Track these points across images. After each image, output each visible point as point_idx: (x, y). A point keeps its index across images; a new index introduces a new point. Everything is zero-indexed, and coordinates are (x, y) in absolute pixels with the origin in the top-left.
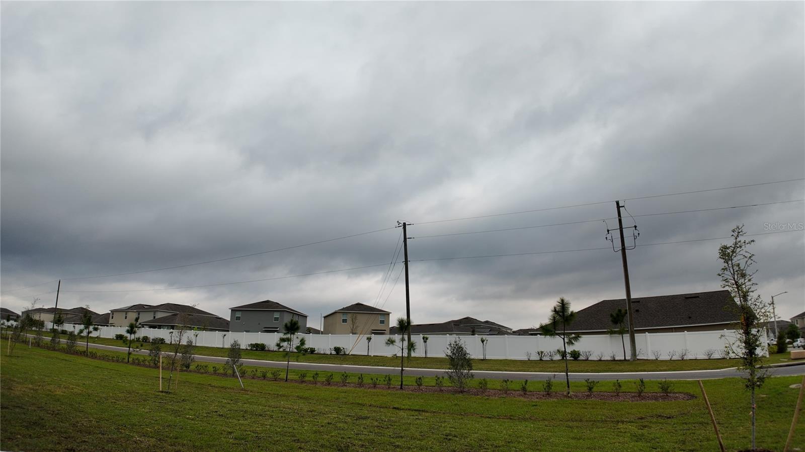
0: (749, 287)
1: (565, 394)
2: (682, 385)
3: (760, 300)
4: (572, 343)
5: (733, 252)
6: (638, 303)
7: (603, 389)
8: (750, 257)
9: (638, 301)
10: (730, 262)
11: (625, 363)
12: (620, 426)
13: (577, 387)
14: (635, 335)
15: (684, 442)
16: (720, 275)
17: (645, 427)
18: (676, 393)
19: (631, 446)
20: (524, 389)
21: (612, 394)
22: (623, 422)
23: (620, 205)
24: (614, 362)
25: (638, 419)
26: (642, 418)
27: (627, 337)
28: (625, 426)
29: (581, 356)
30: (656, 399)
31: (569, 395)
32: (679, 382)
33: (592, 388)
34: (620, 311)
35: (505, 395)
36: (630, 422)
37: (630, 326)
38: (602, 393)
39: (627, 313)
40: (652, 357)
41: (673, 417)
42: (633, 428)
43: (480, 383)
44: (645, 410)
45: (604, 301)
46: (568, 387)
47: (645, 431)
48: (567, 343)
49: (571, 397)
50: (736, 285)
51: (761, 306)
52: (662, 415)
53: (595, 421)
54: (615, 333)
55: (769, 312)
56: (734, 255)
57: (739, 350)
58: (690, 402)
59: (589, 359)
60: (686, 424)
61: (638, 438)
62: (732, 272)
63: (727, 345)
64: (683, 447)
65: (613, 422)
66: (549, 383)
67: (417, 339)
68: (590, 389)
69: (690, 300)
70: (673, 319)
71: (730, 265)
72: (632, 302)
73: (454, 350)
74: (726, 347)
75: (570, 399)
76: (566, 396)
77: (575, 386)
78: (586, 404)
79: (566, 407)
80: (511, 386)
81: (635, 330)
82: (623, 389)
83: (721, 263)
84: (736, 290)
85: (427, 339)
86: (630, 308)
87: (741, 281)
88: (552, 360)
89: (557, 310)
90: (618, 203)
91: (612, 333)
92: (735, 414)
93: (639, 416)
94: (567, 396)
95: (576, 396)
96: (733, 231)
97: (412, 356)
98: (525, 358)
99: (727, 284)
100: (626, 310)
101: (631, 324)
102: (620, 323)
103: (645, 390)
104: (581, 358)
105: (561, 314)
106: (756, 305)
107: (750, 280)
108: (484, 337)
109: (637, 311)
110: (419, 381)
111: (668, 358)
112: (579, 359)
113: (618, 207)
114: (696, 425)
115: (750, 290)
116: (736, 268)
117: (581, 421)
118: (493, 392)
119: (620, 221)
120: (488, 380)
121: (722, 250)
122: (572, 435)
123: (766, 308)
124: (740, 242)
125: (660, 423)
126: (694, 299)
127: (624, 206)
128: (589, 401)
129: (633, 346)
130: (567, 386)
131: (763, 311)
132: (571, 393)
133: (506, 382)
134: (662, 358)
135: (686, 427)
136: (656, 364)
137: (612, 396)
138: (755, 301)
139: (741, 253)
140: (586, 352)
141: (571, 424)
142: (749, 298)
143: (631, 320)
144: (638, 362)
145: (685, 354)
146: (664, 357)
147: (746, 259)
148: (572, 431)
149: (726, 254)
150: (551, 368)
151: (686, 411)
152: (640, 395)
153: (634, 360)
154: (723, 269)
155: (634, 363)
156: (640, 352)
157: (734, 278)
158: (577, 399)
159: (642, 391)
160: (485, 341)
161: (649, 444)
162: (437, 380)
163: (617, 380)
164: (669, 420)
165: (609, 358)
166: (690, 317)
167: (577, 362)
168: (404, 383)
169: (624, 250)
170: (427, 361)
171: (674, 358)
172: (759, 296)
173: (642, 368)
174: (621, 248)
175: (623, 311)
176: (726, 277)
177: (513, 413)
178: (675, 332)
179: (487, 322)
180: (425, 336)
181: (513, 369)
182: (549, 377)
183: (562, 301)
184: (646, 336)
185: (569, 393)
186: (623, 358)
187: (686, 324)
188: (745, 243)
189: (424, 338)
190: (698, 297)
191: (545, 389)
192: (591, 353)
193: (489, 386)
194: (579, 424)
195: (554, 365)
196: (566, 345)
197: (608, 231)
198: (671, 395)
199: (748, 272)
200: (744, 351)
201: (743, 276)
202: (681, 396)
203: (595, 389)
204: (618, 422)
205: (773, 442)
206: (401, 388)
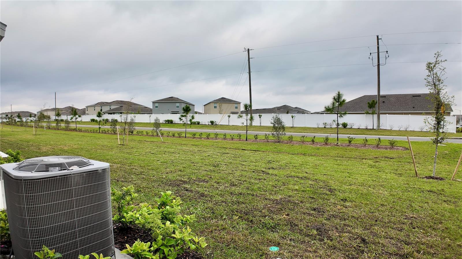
0: (442, 87)
1: (336, 144)
2: (402, 143)
3: (447, 95)
4: (342, 117)
5: (434, 66)
6: (384, 98)
7: (358, 142)
8: (444, 70)
9: (384, 97)
10: (432, 72)
11: (373, 130)
12: (364, 160)
13: (343, 141)
14: (380, 115)
15: (397, 170)
16: (425, 79)
17: (377, 162)
18: (398, 147)
19: (367, 170)
20: (313, 141)
21: (362, 145)
22: (366, 159)
23: (379, 38)
24: (367, 130)
25: (374, 158)
26: (376, 158)
27: (376, 116)
28: (366, 161)
29: (348, 126)
30: (386, 149)
31: (338, 144)
32: (401, 141)
33: (351, 141)
34: (374, 101)
35: (302, 144)
36: (369, 159)
37: (378, 110)
38: (356, 145)
39: (377, 103)
40: (389, 128)
41: (394, 158)
42: (371, 162)
43: (289, 137)
44: (379, 154)
45: (365, 96)
46: (338, 140)
47: (377, 164)
48: (339, 116)
49: (339, 146)
50: (434, 85)
51: (447, 98)
52: (388, 157)
53: (350, 158)
54: (369, 114)
55: (451, 101)
56: (435, 68)
57: (431, 121)
58: (404, 151)
59: (352, 128)
60: (400, 162)
61: (372, 167)
62: (433, 78)
63: (425, 118)
64: (396, 172)
65: (360, 158)
66: (327, 138)
68: (350, 142)
69: (416, 97)
70: (404, 108)
71: (432, 74)
72: (381, 97)
73: (275, 120)
74: (424, 119)
75: (338, 147)
76: (336, 145)
77: (342, 140)
78: (346, 149)
79: (335, 150)
80: (305, 139)
81: (381, 113)
82: (369, 143)
83: (427, 72)
84: (434, 88)
85: (261, 116)
86: (379, 100)
87: (437, 83)
88: (331, 128)
89: (335, 98)
90: (378, 37)
91: (367, 113)
92: (429, 160)
93: (375, 156)
94: (337, 145)
95: (342, 145)
96: (436, 54)
97: (253, 125)
98: (316, 127)
99: (429, 84)
100: (377, 101)
101: (378, 109)
102: (373, 108)
103: (381, 144)
104: (348, 127)
105: (337, 100)
106: (444, 97)
107: (442, 83)
108: (293, 115)
109: (384, 102)
110: (256, 137)
111: (398, 129)
112: (347, 127)
113: (378, 39)
114: (405, 163)
115: (442, 89)
116: (435, 76)
117: (343, 157)
118: (296, 142)
119: (378, 48)
120: (293, 136)
121: (428, 65)
122: (336, 163)
123: (449, 99)
124: (439, 61)
125: (386, 161)
126: (418, 97)
127: (381, 39)
128: (349, 148)
129: (379, 121)
130: (337, 140)
131: (448, 101)
132: (339, 144)
133: (303, 137)
134: (394, 129)
135: (400, 163)
136: (390, 132)
137: (362, 146)
138: (444, 95)
139: (439, 67)
140: (351, 124)
141: (336, 158)
142: (441, 93)
143: (379, 107)
144: (381, 130)
145: (408, 128)
146: (396, 128)
147: (441, 71)
148: (337, 162)
149: (430, 67)
150: (330, 131)
151: (401, 156)
152: (378, 146)
153: (378, 129)
154: (427, 76)
155: (378, 130)
156: (382, 125)
157: (433, 81)
158: (342, 147)
159: (379, 144)
160: (294, 117)
161: (377, 170)
162: (265, 136)
163: (366, 138)
164: (391, 159)
165: (364, 128)
166: (414, 107)
167: (345, 129)
168: (248, 138)
169: (379, 65)
170: (261, 128)
171: (401, 129)
172: (446, 92)
173: (382, 134)
174: (377, 64)
175: (375, 101)
176: (429, 80)
177: (306, 153)
178: (404, 115)
179: (296, 108)
180: (260, 114)
181: (309, 132)
182: (328, 136)
183: (339, 93)
184: (386, 116)
185: (338, 143)
186: (372, 128)
187: (411, 111)
188: (441, 61)
189: (259, 116)
190: (420, 96)
191: (325, 141)
192: (354, 124)
193: (294, 139)
194: (342, 159)
195: (332, 130)
196: (338, 117)
197: (371, 54)
198: (395, 147)
199: (442, 78)
200: (434, 122)
201: (439, 81)
202: (401, 148)
203: (352, 142)
204: (363, 159)
205: (445, 175)
206: (246, 140)
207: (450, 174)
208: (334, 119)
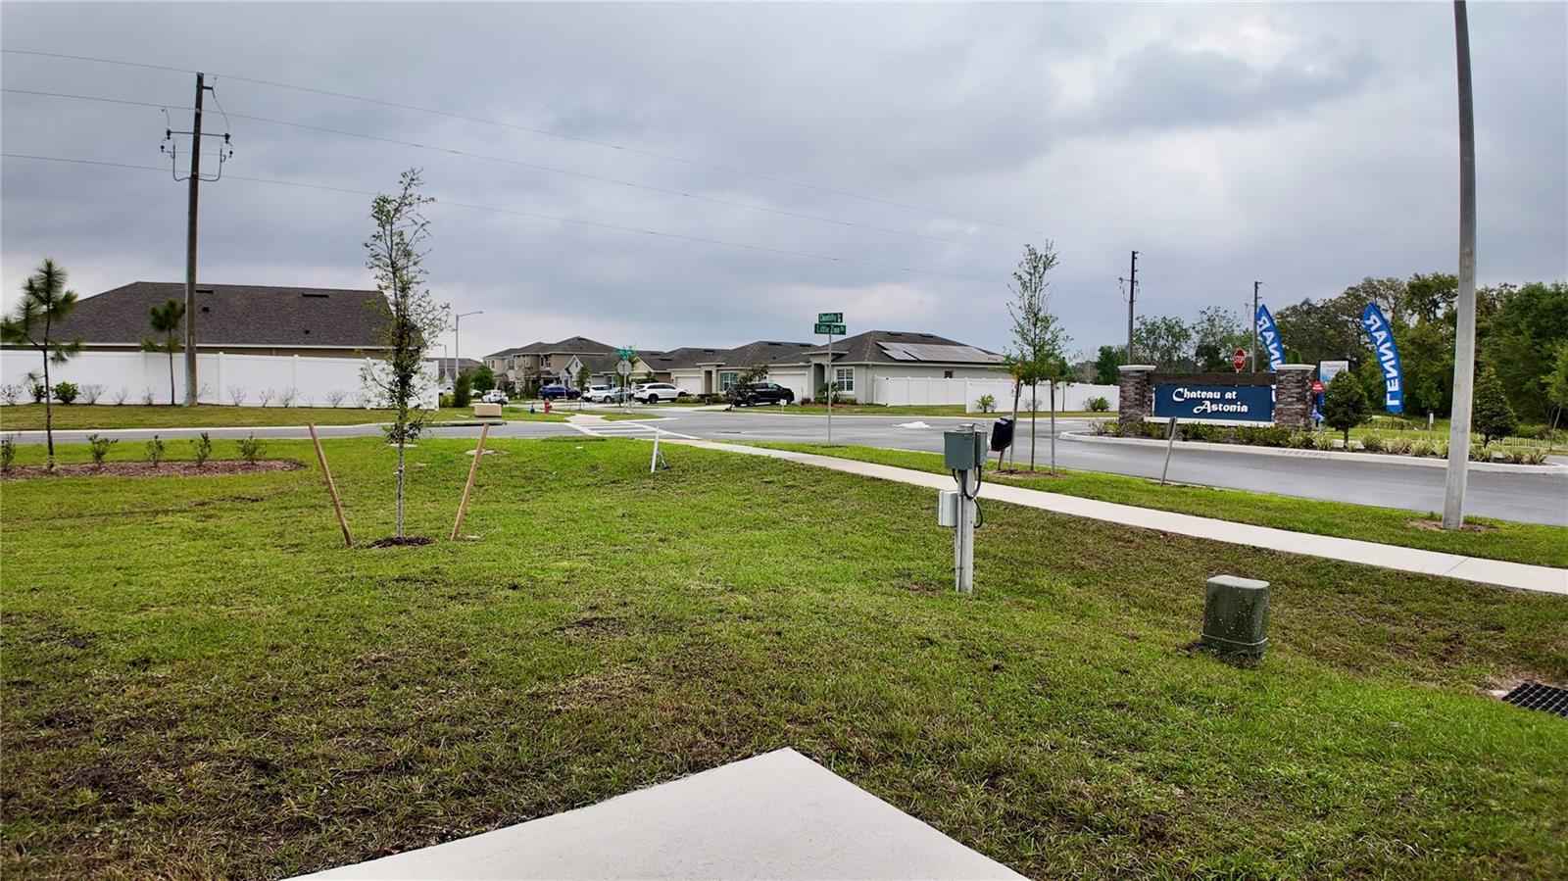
0: (414, 275)
1: (45, 467)
2: (281, 446)
3: (428, 299)
4: (63, 360)
5: (397, 210)
6: (209, 295)
7: (125, 456)
8: (423, 225)
9: (209, 291)
10: (388, 227)
11: (174, 410)
12: (161, 518)
13: (70, 454)
14: (198, 355)
15: (281, 535)
16: (367, 246)
17: (210, 517)
18: (270, 460)
19: (183, 548)
21: (145, 464)
22: (166, 512)
23: (205, 84)
24: (151, 409)
25: (196, 505)
26: (203, 504)
27: (180, 359)
28: (170, 518)
29: (77, 396)
30: (232, 470)
31: (53, 469)
32: (277, 442)
33: (103, 453)
34: (172, 305)
36: (179, 512)
37: (189, 336)
38: (123, 464)
39: (184, 311)
40: (227, 400)
41: (262, 500)
42: (187, 521)
44: (209, 489)
45: (137, 283)
46: (51, 453)
47: (210, 524)
48: (52, 359)
49: (56, 473)
50: (393, 267)
51: (427, 309)
52: (243, 496)
53: (109, 514)
54: (155, 349)
55: (440, 320)
56: (398, 215)
57: (383, 376)
58: (294, 473)
59: (96, 403)
60: (286, 508)
61: (196, 535)
62: (389, 245)
63: (364, 366)
64: (280, 542)
65: (145, 513)
66: (6, 447)
68: (99, 455)
69: (312, 299)
70: (275, 333)
71: (388, 233)
72: (198, 291)
74: (362, 369)
75: (55, 477)
76: (45, 472)
77: (66, 453)
78: (89, 484)
79: (46, 493)
81: (199, 348)
82: (167, 454)
83: (374, 227)
84: (391, 275)
86: (191, 301)
87: (401, 262)
88: (13, 405)
89: (36, 286)
90: (200, 78)
91: (150, 348)
93: (198, 499)
94: (49, 472)
95: (68, 471)
96: (404, 175)
99: (377, 263)
100: (184, 305)
101: (191, 333)
102: (170, 330)
103: (211, 456)
104: (79, 399)
105: (42, 295)
106: (420, 306)
107: (415, 264)
109: (206, 310)
111: (258, 403)
112: (74, 401)
113: (200, 87)
114: (303, 510)
115: (415, 280)
116: (396, 239)
117: (80, 516)
119: (198, 117)
121: (378, 203)
122: (61, 541)
123: (436, 313)
124: (411, 196)
125: (238, 510)
126: (319, 299)
127: (211, 89)
128: (97, 478)
129: (191, 377)
130: (48, 450)
131: (430, 316)
132: (58, 466)
134: (246, 403)
135: (286, 513)
136: (234, 413)
137: (144, 468)
138: (420, 299)
139: (408, 215)
140: (90, 388)
141: (58, 523)
142: (411, 293)
143: (191, 325)
144: (200, 408)
145: (292, 397)
146: (251, 400)
147: (416, 227)
148: (62, 535)
149: (384, 211)
150: (10, 421)
151: (286, 489)
152: (201, 464)
153: (191, 406)
154: (374, 236)
155: (192, 409)
156: (204, 389)
157: (391, 256)
158: (69, 476)
159: (205, 456)
161: (217, 542)
163: (156, 437)
164: (255, 504)
165: (139, 401)
166: (307, 332)
167: (69, 408)
169: (194, 179)
171: (271, 403)
172: (427, 292)
173: (207, 420)
174: (189, 176)
175: (179, 306)
176: (377, 250)
178: (277, 355)
182: (9, 439)
183: (49, 265)
184: (218, 358)
185: (52, 466)
186: (170, 402)
187: (299, 344)
188: (419, 199)
190: (327, 296)
192: (103, 389)
194: (78, 522)
195: (17, 415)
196: (49, 363)
197: (169, 133)
198: (260, 463)
199: (416, 249)
200: (391, 378)
201: (407, 254)
202: (279, 464)
203: (107, 457)
204: (157, 513)
205: (432, 528)
207: (445, 525)
208: (30, 371)
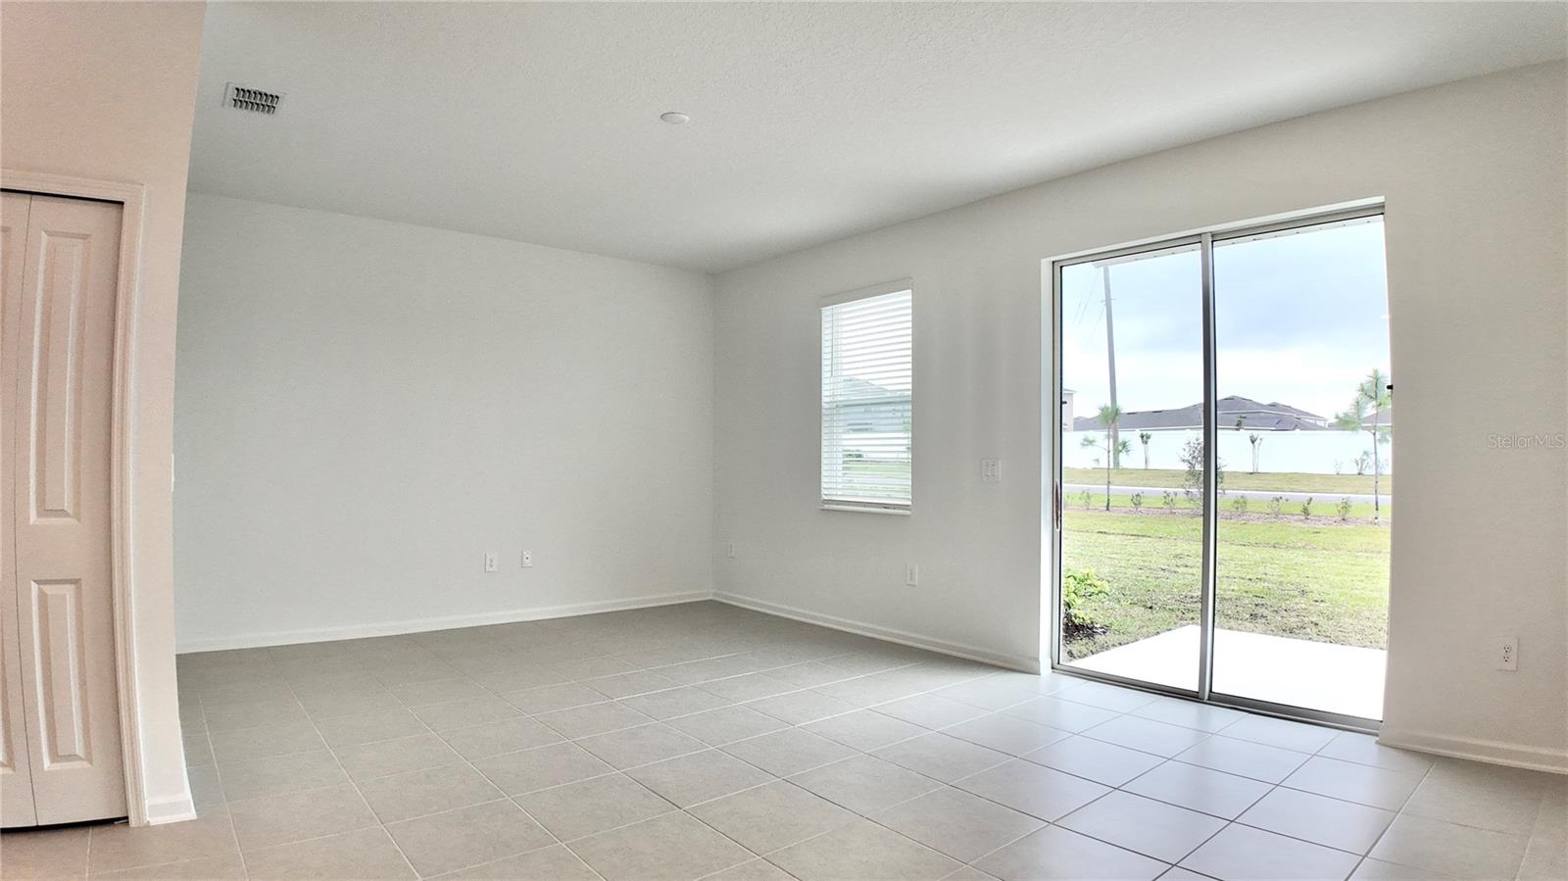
1: (1370, 519)
20: (1306, 511)
31: (1376, 521)
35: (1273, 520)
43: (1236, 502)
46: (1378, 508)
49: (1380, 523)
66: (1345, 505)
67: (1131, 436)
73: (1194, 452)
75: (1379, 526)
76: (1373, 522)
80: (1284, 507)
85: (1148, 437)
89: (1366, 388)
98: (1333, 471)
105: (1373, 395)
108: (1255, 433)
110: (1137, 500)
118: (1257, 516)
120: (1248, 498)
130: (1374, 508)
132: (1380, 519)
133: (1277, 500)
160: (1258, 441)
162: (1165, 497)
168: (1111, 504)
170: (1149, 476)
177: (1281, 541)
180: (1144, 433)
181: (1305, 488)
182: (1348, 499)
183: (1376, 372)
185: (1378, 517)
189: (1142, 437)
191: (1339, 512)
193: (1249, 508)
196: (1377, 444)
206: (1108, 509)
208: (1366, 450)
